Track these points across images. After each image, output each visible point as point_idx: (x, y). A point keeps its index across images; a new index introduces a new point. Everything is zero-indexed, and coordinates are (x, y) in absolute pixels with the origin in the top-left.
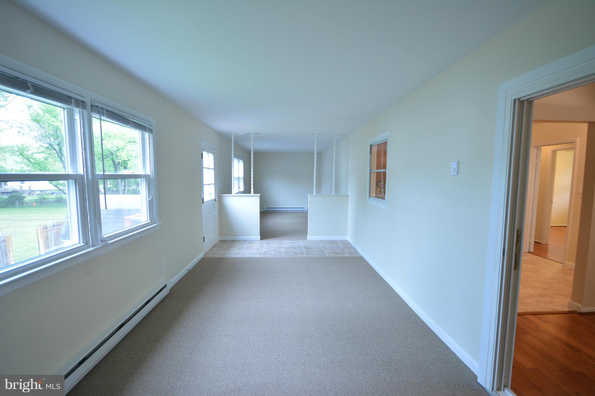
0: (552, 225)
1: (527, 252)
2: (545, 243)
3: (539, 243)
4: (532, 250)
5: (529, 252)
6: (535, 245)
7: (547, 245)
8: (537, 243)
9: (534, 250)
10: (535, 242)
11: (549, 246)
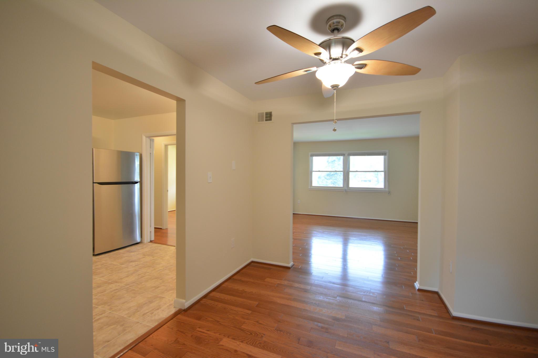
0: (169, 210)
1: (149, 242)
2: (165, 228)
3: (161, 229)
4: (153, 239)
5: (151, 241)
6: (155, 232)
7: (167, 229)
8: (158, 230)
9: (155, 238)
10: (155, 228)
11: (169, 230)
